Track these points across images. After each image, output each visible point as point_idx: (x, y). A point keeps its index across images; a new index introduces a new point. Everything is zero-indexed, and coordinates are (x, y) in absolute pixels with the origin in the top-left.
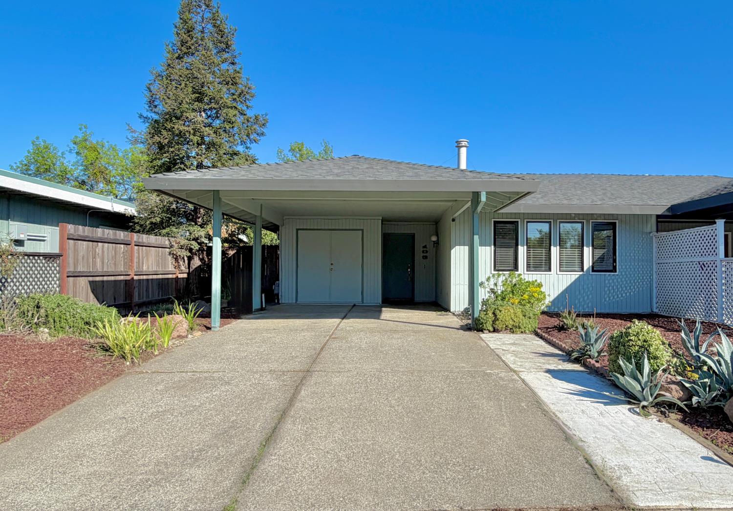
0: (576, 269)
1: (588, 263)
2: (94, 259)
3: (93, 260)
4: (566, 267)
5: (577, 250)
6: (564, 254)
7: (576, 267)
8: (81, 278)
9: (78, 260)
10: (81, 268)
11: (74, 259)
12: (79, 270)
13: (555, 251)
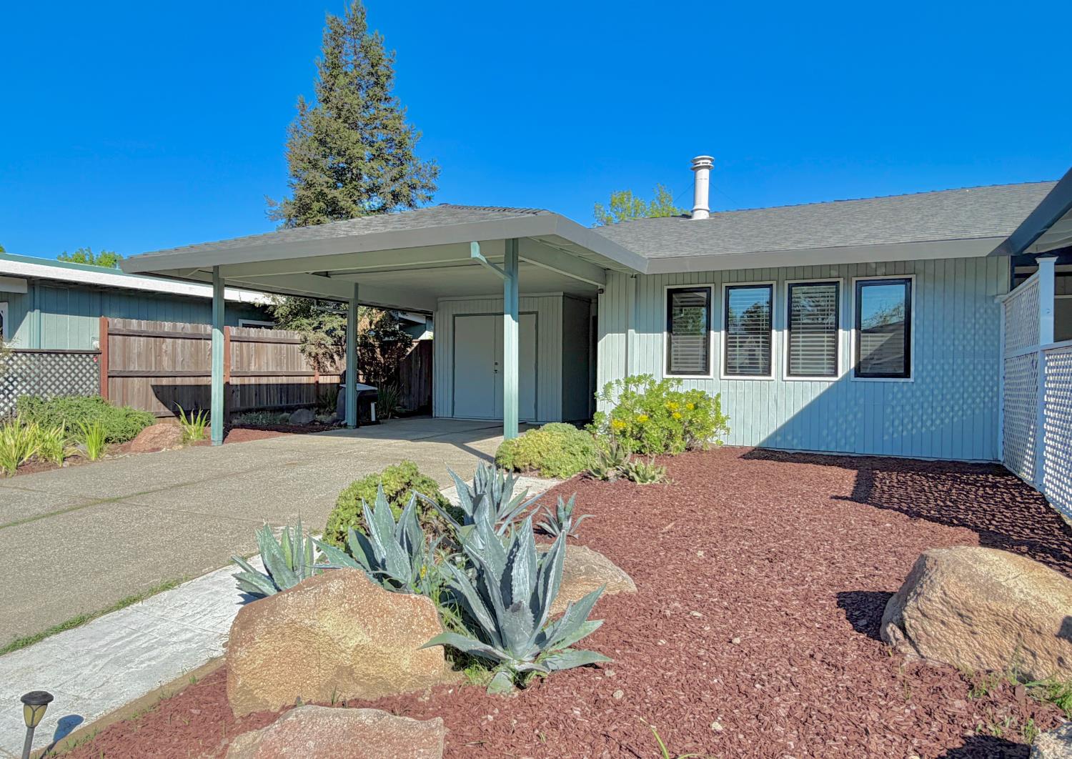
0: (825, 371)
1: (846, 361)
2: (158, 358)
3: (156, 358)
4: (803, 368)
5: (826, 335)
6: (801, 344)
7: (823, 368)
8: (135, 379)
9: (129, 358)
10: (134, 367)
11: (124, 356)
12: (131, 369)
13: (779, 339)
